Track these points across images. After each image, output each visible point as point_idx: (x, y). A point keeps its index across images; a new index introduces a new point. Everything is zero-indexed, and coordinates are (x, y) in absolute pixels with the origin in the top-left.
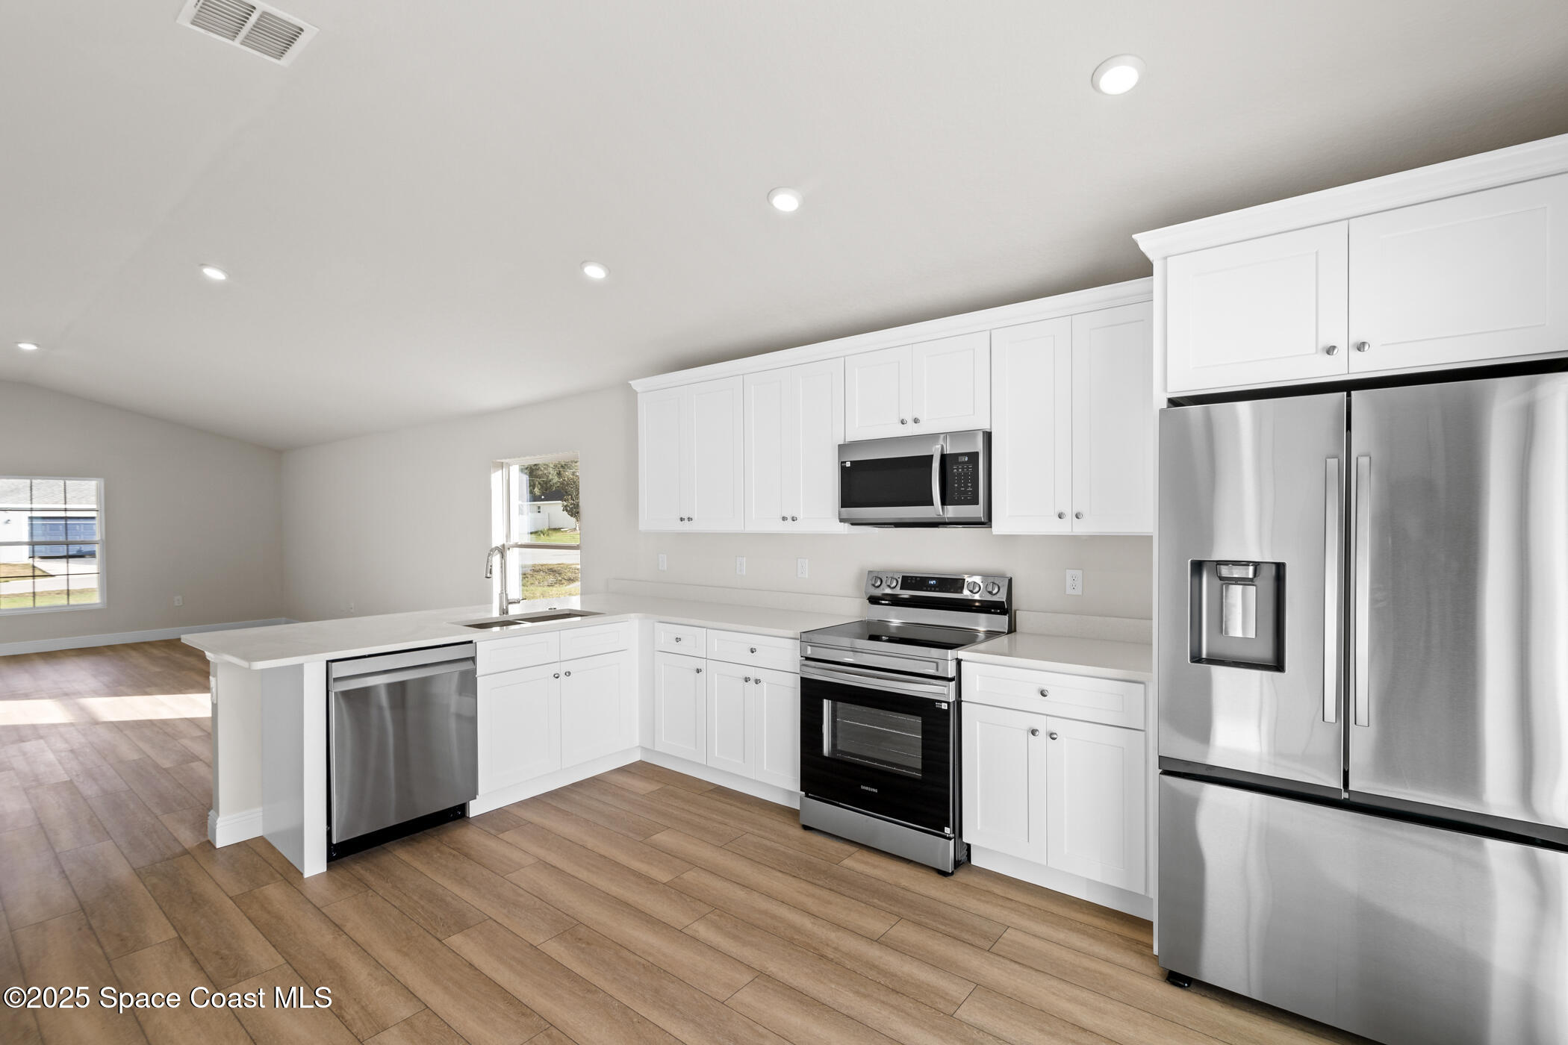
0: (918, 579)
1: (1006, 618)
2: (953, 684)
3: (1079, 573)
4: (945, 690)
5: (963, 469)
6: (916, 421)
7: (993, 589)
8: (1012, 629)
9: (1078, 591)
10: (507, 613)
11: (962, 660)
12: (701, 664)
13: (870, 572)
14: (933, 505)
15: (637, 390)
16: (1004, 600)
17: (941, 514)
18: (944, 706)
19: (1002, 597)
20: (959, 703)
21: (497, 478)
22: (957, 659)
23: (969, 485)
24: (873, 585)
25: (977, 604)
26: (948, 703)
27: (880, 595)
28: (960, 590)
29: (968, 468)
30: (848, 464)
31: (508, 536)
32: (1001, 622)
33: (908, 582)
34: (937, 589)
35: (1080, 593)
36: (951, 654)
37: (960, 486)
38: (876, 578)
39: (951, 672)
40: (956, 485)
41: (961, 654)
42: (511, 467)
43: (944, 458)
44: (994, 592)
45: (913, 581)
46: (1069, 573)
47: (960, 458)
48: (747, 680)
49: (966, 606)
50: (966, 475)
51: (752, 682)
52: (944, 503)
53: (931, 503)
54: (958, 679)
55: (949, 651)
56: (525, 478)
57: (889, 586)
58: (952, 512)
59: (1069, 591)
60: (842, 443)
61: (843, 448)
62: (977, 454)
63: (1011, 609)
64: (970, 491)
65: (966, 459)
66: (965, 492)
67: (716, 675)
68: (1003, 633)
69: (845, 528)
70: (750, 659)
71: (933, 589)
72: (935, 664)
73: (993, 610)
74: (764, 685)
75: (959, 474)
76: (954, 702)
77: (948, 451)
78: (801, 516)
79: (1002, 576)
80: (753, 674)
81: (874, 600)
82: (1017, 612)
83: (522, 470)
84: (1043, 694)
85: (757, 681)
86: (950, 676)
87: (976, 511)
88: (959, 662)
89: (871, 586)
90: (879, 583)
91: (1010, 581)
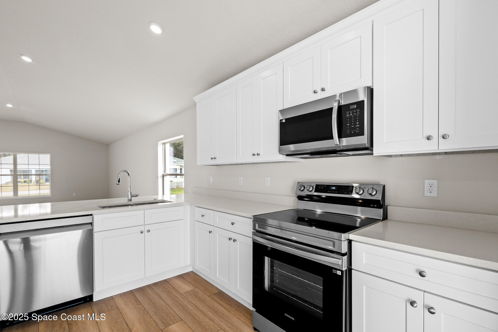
0: (325, 186)
1: (381, 211)
2: (345, 258)
3: (435, 182)
4: (340, 262)
5: (353, 113)
6: (323, 90)
7: (373, 192)
8: (385, 217)
9: (435, 194)
10: (131, 201)
11: (352, 240)
12: (211, 228)
13: (298, 183)
14: (333, 139)
15: (196, 101)
16: (380, 199)
17: (338, 144)
18: (339, 273)
19: (378, 197)
20: (350, 270)
21: (160, 148)
22: (348, 240)
23: (358, 123)
24: (300, 190)
25: (360, 201)
26: (342, 271)
27: (305, 195)
28: (351, 192)
29: (356, 112)
30: (284, 121)
31: (165, 171)
32: (377, 213)
33: (320, 188)
34: (336, 192)
35: (436, 196)
36: (344, 236)
37: (351, 125)
38: (301, 186)
39: (344, 249)
40: (348, 125)
41: (352, 236)
42: (166, 144)
43: (340, 108)
44: (373, 194)
45: (322, 188)
46: (427, 182)
47: (351, 106)
48: (230, 239)
49: (353, 202)
50: (355, 117)
51: (232, 241)
52: (340, 136)
53: (331, 138)
54: (349, 254)
55: (343, 234)
56: (172, 149)
57: (308, 190)
58: (346, 142)
59: (427, 194)
60: (282, 109)
61: (282, 112)
62: (363, 102)
63: (385, 205)
64: (358, 127)
65: (355, 106)
66: (355, 128)
67: (218, 235)
68: (380, 220)
69: (283, 158)
70: (231, 228)
71: (334, 192)
72: (332, 243)
73: (372, 205)
74: (238, 242)
75: (350, 117)
76: (346, 270)
77: (343, 103)
78: (261, 153)
79: (378, 185)
80: (234, 236)
81: (300, 198)
82: (388, 206)
83: (170, 146)
84: (421, 274)
85: (235, 241)
86: (343, 252)
87: (363, 140)
88: (350, 242)
89: (299, 190)
90: (303, 189)
91: (384, 187)
